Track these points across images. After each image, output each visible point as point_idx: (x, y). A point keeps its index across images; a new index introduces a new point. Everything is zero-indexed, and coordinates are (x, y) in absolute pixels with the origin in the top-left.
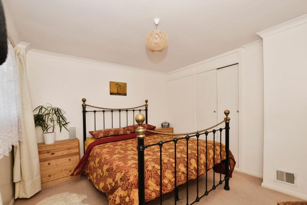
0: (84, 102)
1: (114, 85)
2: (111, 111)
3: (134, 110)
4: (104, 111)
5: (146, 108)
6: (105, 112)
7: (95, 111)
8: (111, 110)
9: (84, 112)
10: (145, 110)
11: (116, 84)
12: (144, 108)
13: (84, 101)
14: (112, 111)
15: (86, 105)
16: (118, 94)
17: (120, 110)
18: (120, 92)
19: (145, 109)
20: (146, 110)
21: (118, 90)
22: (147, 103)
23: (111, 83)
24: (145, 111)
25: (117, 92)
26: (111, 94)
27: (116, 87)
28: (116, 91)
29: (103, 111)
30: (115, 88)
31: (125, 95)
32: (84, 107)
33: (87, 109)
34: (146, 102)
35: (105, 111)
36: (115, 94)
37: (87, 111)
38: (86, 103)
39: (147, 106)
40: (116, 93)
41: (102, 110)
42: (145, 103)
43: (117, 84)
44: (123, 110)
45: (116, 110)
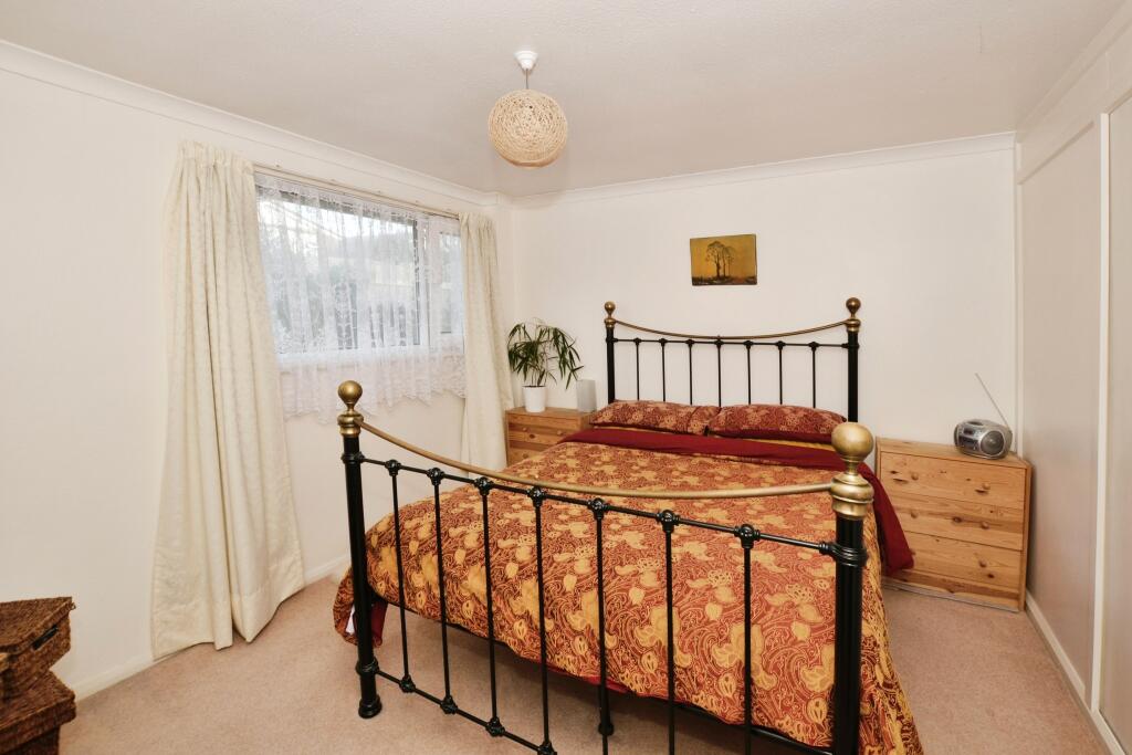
0: (610, 314)
1: (706, 248)
2: (687, 342)
3: (780, 345)
4: (663, 342)
5: (853, 337)
6: (667, 345)
7: (637, 341)
8: (687, 339)
9: (611, 341)
10: (843, 346)
11: (711, 245)
12: (842, 336)
13: (610, 309)
14: (690, 343)
15: (615, 322)
16: (722, 280)
17: (719, 342)
18: (727, 274)
19: (845, 340)
20: (852, 346)
21: (721, 263)
22: (859, 315)
23: (694, 243)
24: (845, 353)
25: (715, 275)
26: (697, 281)
27: (712, 257)
28: (712, 272)
29: (659, 341)
30: (707, 260)
31: (752, 281)
32: (610, 327)
33: (618, 333)
34: (853, 306)
35: (667, 341)
36: (710, 282)
37: (617, 340)
38: (615, 316)
39: (857, 325)
40: (714, 279)
41: (660, 337)
42: (846, 315)
43: (716, 242)
44: (733, 340)
45: (705, 340)
